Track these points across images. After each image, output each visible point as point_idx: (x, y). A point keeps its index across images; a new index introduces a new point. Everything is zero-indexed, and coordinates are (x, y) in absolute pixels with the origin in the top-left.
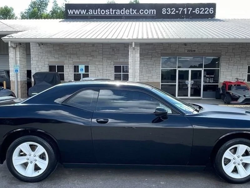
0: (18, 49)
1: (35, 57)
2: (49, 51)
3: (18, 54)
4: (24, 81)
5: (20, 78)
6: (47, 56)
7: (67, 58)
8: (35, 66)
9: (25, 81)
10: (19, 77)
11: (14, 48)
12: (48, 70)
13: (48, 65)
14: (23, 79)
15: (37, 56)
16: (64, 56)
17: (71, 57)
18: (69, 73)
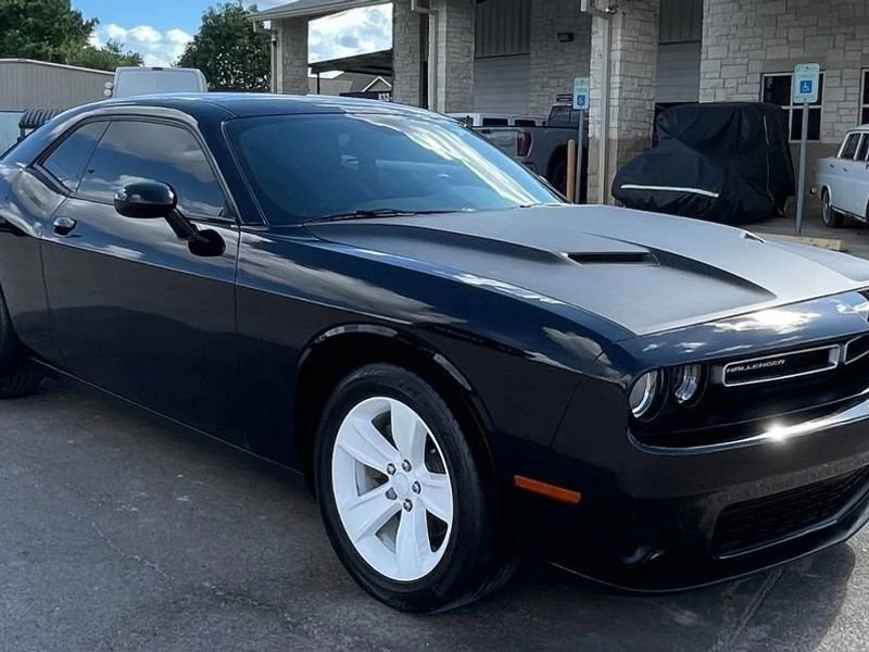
0: (619, 18)
1: (718, 45)
2: (770, 16)
3: (619, 38)
4: (637, 142)
5: (619, 128)
6: (760, 40)
7: (840, 39)
8: (715, 82)
9: (644, 140)
10: (614, 124)
11: (609, 17)
12: (757, 96)
13: (762, 74)
14: (633, 132)
15: (723, 42)
16: (828, 32)
17: (857, 36)
18: (842, 105)
